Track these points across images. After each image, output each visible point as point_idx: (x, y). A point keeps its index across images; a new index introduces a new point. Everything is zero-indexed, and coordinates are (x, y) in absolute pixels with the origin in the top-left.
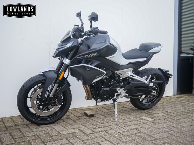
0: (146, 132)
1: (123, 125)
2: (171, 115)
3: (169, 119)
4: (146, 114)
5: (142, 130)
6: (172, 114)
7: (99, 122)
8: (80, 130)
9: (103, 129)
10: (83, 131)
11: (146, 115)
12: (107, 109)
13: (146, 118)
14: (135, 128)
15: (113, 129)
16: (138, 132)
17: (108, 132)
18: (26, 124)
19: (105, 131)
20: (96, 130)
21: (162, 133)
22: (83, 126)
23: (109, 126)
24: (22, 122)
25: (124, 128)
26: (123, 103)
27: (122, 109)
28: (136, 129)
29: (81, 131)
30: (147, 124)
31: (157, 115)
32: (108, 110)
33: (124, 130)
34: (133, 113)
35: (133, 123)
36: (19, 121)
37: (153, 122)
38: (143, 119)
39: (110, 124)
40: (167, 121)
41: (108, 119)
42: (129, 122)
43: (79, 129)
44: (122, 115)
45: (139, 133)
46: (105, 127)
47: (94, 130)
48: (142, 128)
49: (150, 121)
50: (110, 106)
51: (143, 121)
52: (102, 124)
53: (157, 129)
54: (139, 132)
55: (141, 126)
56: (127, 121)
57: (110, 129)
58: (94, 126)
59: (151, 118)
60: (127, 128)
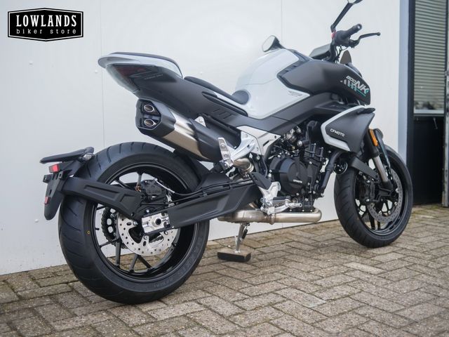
0: (377, 303)
1: (313, 289)
2: (417, 257)
3: (419, 267)
4: (356, 255)
5: (365, 297)
6: (419, 255)
7: (246, 282)
8: (205, 306)
9: (264, 300)
10: (213, 308)
11: (357, 258)
12: (252, 245)
13: (360, 266)
14: (345, 293)
15: (290, 300)
16: (357, 304)
17: (280, 308)
18: (50, 295)
19: (271, 305)
20: (246, 304)
21: (418, 304)
22: (207, 295)
23: (278, 292)
24: (36, 291)
25: (317, 294)
26: (286, 230)
27: (289, 244)
28: (348, 296)
29: (208, 308)
30: (372, 283)
31: (384, 257)
32: (255, 249)
33: (321, 302)
34: (320, 254)
35: (335, 280)
36: (28, 288)
37: (382, 275)
38: (354, 270)
39: (276, 286)
40: (418, 273)
41: (266, 273)
42: (323, 278)
43: (199, 303)
44: (295, 259)
45: (361, 307)
46: (268, 294)
47: (240, 304)
48: (363, 294)
49: (375, 275)
50: (256, 238)
51: (357, 274)
52: (257, 285)
53: (401, 295)
54: (361, 304)
55: (359, 287)
56: (316, 277)
57: (281, 299)
58: (238, 294)
59: (373, 266)
60: (326, 295)
